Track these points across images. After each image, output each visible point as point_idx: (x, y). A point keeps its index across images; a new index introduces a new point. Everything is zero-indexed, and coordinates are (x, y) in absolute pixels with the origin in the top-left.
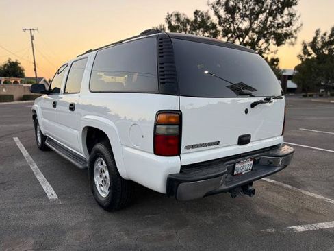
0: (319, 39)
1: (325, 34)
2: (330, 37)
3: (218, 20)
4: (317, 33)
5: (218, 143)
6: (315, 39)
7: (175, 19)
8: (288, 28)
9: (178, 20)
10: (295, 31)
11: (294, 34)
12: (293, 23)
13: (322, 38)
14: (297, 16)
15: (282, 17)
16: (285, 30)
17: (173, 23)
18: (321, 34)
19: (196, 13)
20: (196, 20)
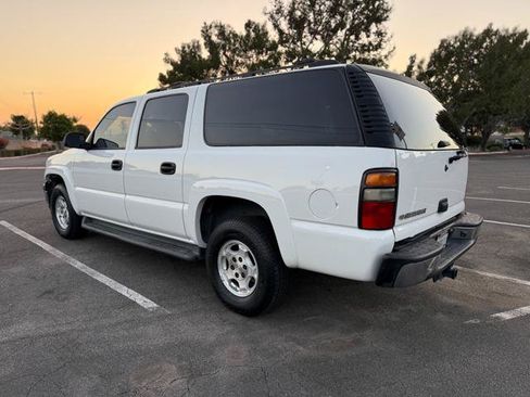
0: (415, 68)
1: (422, 62)
2: (429, 66)
3: (277, 36)
4: (412, 59)
5: (424, 211)
6: (410, 67)
7: (217, 32)
8: (375, 53)
9: (222, 33)
10: (386, 57)
11: (385, 60)
12: (384, 45)
13: (419, 67)
14: (389, 35)
15: (368, 36)
16: (372, 55)
17: (214, 38)
18: (417, 61)
19: (248, 25)
20: (248, 35)
